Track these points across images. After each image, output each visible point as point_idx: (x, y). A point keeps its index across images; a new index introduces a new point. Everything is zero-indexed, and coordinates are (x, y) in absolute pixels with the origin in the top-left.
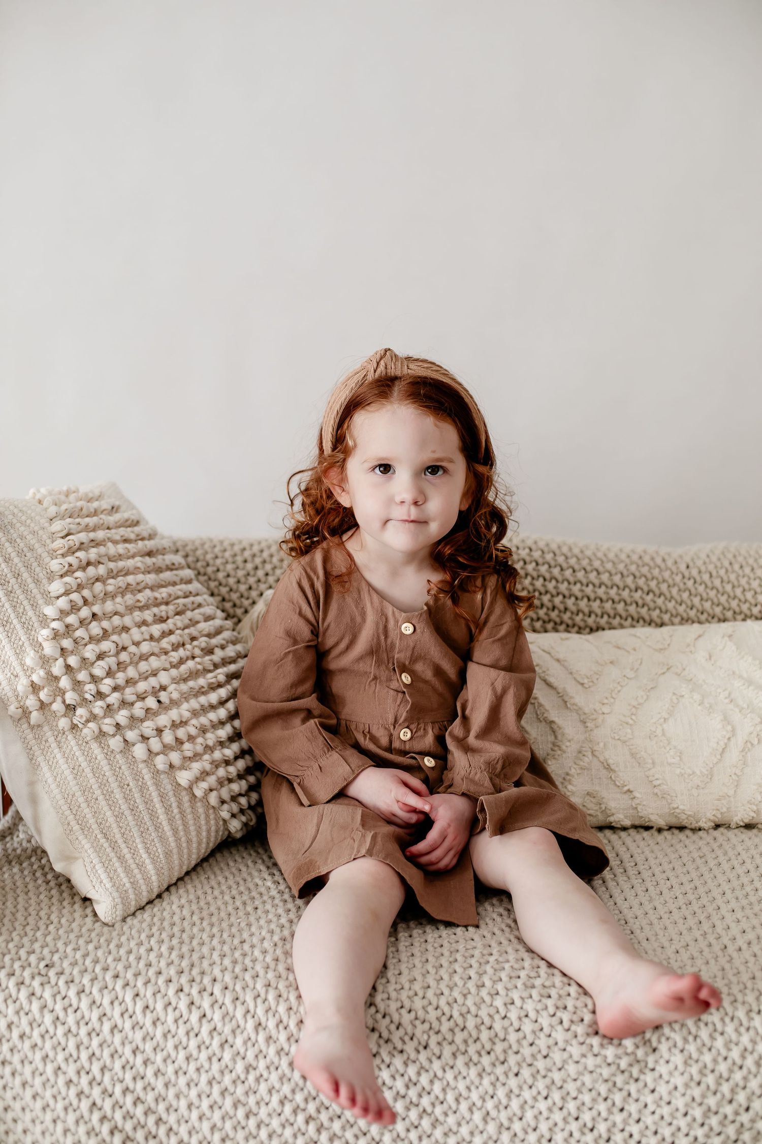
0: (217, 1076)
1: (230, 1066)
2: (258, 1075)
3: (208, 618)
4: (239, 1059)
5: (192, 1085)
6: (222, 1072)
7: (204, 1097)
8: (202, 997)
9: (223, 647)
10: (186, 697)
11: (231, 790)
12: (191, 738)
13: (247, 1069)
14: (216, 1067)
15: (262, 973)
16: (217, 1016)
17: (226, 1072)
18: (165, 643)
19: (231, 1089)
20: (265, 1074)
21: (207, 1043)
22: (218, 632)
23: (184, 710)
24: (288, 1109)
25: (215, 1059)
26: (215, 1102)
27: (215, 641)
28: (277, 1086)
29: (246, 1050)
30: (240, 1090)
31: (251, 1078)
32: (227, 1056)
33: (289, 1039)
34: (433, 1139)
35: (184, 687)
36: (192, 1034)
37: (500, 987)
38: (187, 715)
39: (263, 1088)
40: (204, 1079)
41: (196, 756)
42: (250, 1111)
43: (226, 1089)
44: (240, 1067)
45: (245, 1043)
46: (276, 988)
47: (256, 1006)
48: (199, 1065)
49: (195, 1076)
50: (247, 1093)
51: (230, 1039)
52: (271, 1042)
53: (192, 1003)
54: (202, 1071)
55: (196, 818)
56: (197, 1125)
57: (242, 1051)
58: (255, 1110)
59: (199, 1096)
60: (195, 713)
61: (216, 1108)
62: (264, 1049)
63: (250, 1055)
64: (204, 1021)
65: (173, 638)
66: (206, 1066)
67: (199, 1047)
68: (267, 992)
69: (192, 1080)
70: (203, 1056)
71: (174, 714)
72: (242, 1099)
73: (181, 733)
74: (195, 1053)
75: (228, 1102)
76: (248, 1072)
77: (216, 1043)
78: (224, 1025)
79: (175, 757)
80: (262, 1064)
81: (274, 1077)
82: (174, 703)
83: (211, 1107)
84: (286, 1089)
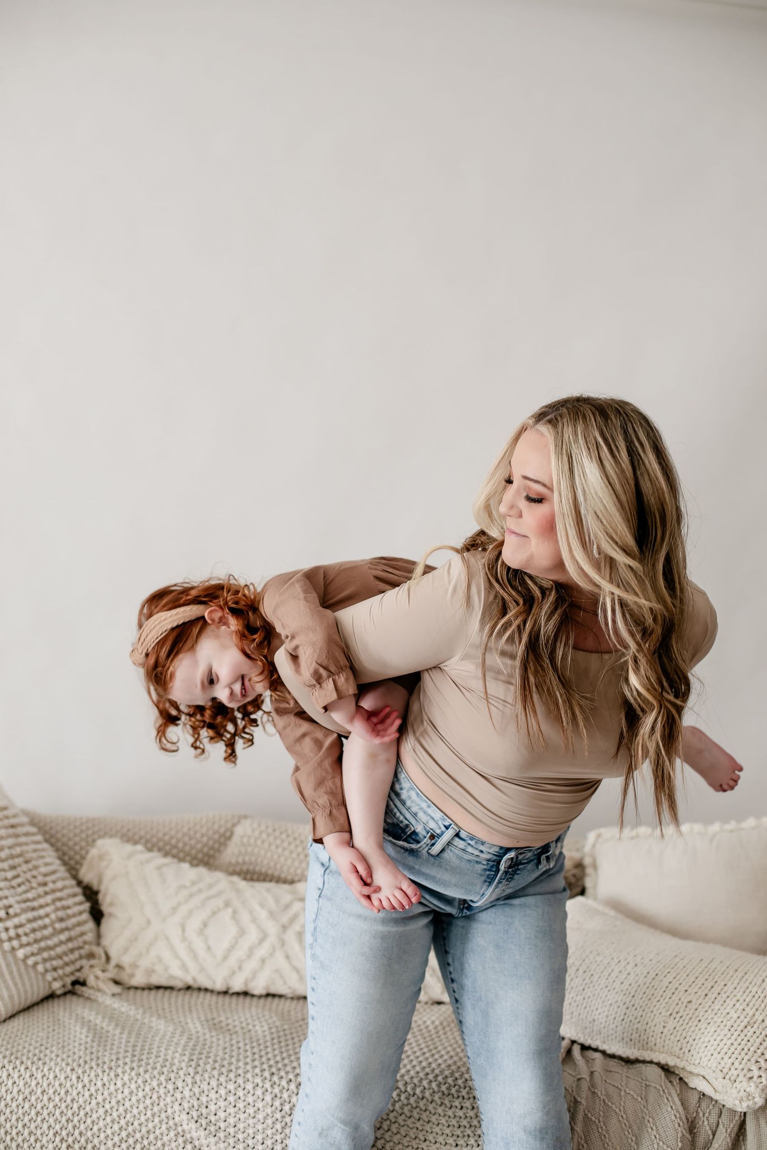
0: (21, 1117)
1: (28, 1112)
2: (43, 1118)
3: (47, 864)
4: (33, 1108)
5: (8, 1121)
6: (24, 1115)
7: (14, 1128)
8: (14, 1071)
9: (54, 882)
10: (24, 911)
11: (52, 965)
12: (26, 935)
13: (37, 1114)
14: (21, 1111)
15: (48, 1062)
16: (21, 1083)
17: (26, 1115)
18: (15, 883)
19: (28, 1124)
20: (47, 1118)
21: (16, 1097)
22: (54, 872)
23: (23, 918)
24: (58, 1139)
25: (20, 1107)
26: (20, 1132)
27: (48, 879)
28: (53, 1125)
29: (37, 1104)
30: (33, 1126)
31: (39, 1119)
32: (27, 1105)
33: (60, 1100)
34: (121, 1148)
35: (24, 905)
36: (9, 1092)
37: (165, 1070)
38: (24, 921)
39: (45, 1126)
40: (14, 1118)
41: (28, 944)
42: (38, 1139)
43: (25, 1125)
44: (33, 1112)
45: (36, 1100)
46: (54, 1072)
47: (43, 1082)
48: (12, 1110)
49: (9, 1116)
50: (36, 1128)
51: (29, 1097)
52: (51, 1101)
53: (9, 1075)
54: (13, 1113)
55: (30, 979)
56: (9, 1143)
57: (35, 1104)
58: (40, 1138)
59: (11, 1127)
60: (30, 921)
61: (20, 1134)
62: (47, 1104)
63: (39, 1107)
64: (15, 1085)
65: (19, 880)
66: (16, 1110)
67: (12, 1099)
68: (49, 1073)
69: (8, 1118)
70: (14, 1105)
71: (16, 921)
72: (34, 1131)
73: (20, 931)
74: (10, 1102)
75: (26, 1132)
76: (37, 1116)
77: (21, 1098)
78: (25, 1089)
79: (15, 943)
80: (45, 1112)
81: (51, 1120)
82: (16, 915)
83: (17, 1134)
84: (58, 1127)
